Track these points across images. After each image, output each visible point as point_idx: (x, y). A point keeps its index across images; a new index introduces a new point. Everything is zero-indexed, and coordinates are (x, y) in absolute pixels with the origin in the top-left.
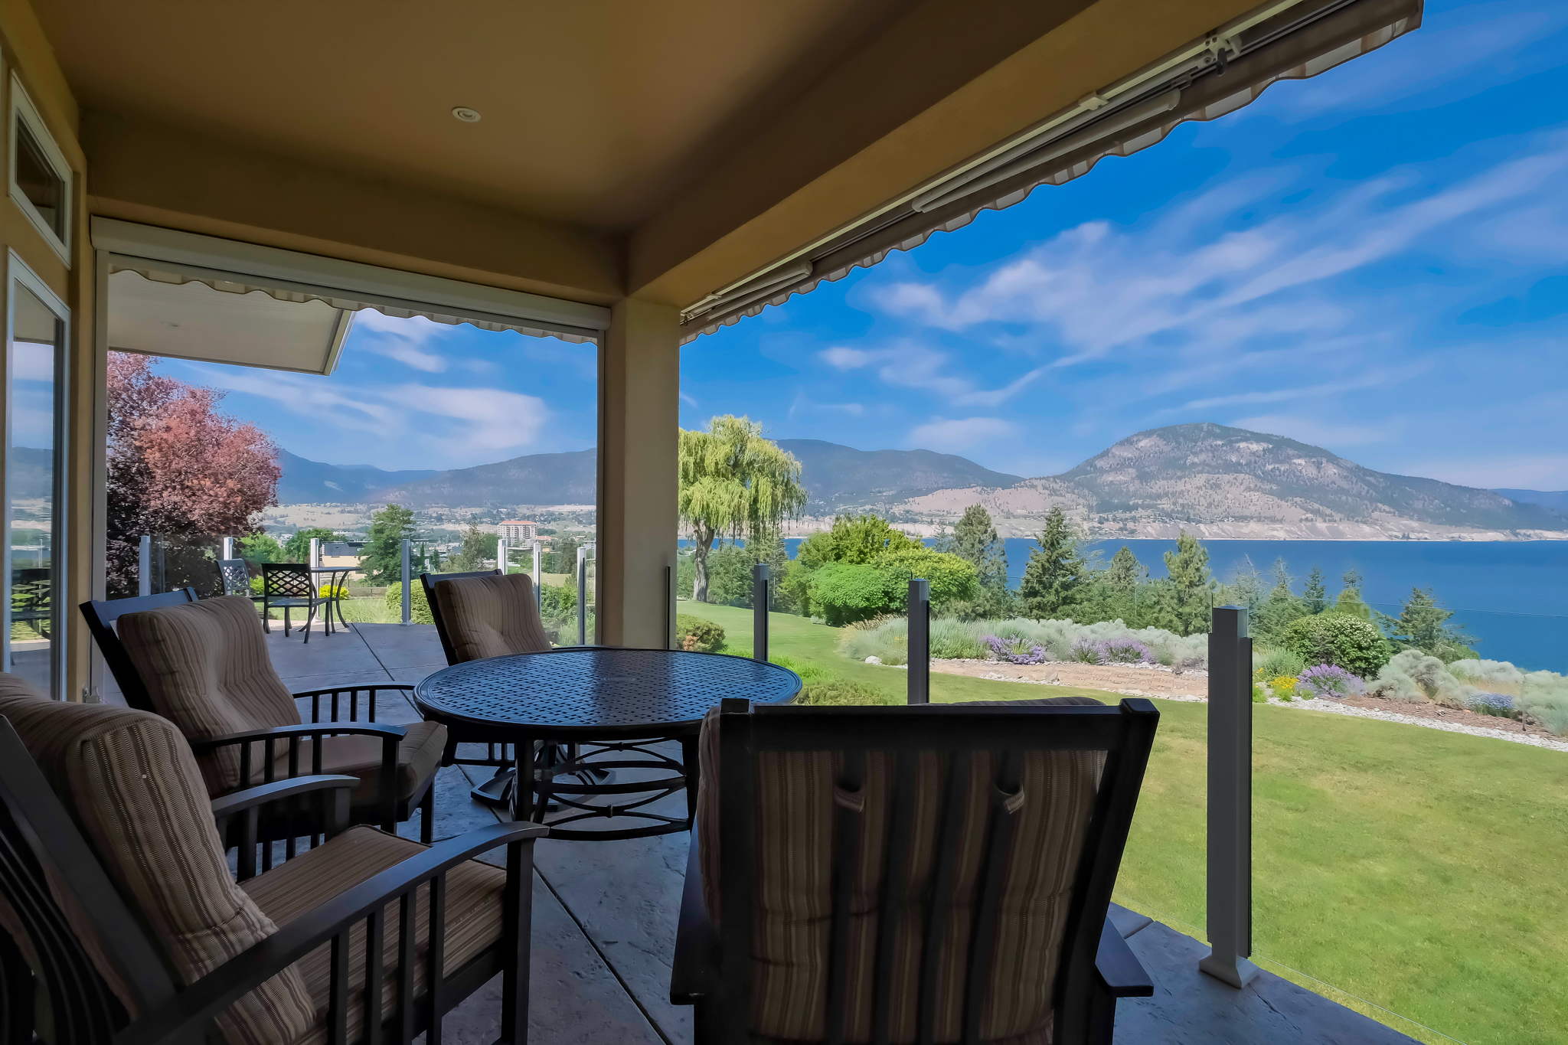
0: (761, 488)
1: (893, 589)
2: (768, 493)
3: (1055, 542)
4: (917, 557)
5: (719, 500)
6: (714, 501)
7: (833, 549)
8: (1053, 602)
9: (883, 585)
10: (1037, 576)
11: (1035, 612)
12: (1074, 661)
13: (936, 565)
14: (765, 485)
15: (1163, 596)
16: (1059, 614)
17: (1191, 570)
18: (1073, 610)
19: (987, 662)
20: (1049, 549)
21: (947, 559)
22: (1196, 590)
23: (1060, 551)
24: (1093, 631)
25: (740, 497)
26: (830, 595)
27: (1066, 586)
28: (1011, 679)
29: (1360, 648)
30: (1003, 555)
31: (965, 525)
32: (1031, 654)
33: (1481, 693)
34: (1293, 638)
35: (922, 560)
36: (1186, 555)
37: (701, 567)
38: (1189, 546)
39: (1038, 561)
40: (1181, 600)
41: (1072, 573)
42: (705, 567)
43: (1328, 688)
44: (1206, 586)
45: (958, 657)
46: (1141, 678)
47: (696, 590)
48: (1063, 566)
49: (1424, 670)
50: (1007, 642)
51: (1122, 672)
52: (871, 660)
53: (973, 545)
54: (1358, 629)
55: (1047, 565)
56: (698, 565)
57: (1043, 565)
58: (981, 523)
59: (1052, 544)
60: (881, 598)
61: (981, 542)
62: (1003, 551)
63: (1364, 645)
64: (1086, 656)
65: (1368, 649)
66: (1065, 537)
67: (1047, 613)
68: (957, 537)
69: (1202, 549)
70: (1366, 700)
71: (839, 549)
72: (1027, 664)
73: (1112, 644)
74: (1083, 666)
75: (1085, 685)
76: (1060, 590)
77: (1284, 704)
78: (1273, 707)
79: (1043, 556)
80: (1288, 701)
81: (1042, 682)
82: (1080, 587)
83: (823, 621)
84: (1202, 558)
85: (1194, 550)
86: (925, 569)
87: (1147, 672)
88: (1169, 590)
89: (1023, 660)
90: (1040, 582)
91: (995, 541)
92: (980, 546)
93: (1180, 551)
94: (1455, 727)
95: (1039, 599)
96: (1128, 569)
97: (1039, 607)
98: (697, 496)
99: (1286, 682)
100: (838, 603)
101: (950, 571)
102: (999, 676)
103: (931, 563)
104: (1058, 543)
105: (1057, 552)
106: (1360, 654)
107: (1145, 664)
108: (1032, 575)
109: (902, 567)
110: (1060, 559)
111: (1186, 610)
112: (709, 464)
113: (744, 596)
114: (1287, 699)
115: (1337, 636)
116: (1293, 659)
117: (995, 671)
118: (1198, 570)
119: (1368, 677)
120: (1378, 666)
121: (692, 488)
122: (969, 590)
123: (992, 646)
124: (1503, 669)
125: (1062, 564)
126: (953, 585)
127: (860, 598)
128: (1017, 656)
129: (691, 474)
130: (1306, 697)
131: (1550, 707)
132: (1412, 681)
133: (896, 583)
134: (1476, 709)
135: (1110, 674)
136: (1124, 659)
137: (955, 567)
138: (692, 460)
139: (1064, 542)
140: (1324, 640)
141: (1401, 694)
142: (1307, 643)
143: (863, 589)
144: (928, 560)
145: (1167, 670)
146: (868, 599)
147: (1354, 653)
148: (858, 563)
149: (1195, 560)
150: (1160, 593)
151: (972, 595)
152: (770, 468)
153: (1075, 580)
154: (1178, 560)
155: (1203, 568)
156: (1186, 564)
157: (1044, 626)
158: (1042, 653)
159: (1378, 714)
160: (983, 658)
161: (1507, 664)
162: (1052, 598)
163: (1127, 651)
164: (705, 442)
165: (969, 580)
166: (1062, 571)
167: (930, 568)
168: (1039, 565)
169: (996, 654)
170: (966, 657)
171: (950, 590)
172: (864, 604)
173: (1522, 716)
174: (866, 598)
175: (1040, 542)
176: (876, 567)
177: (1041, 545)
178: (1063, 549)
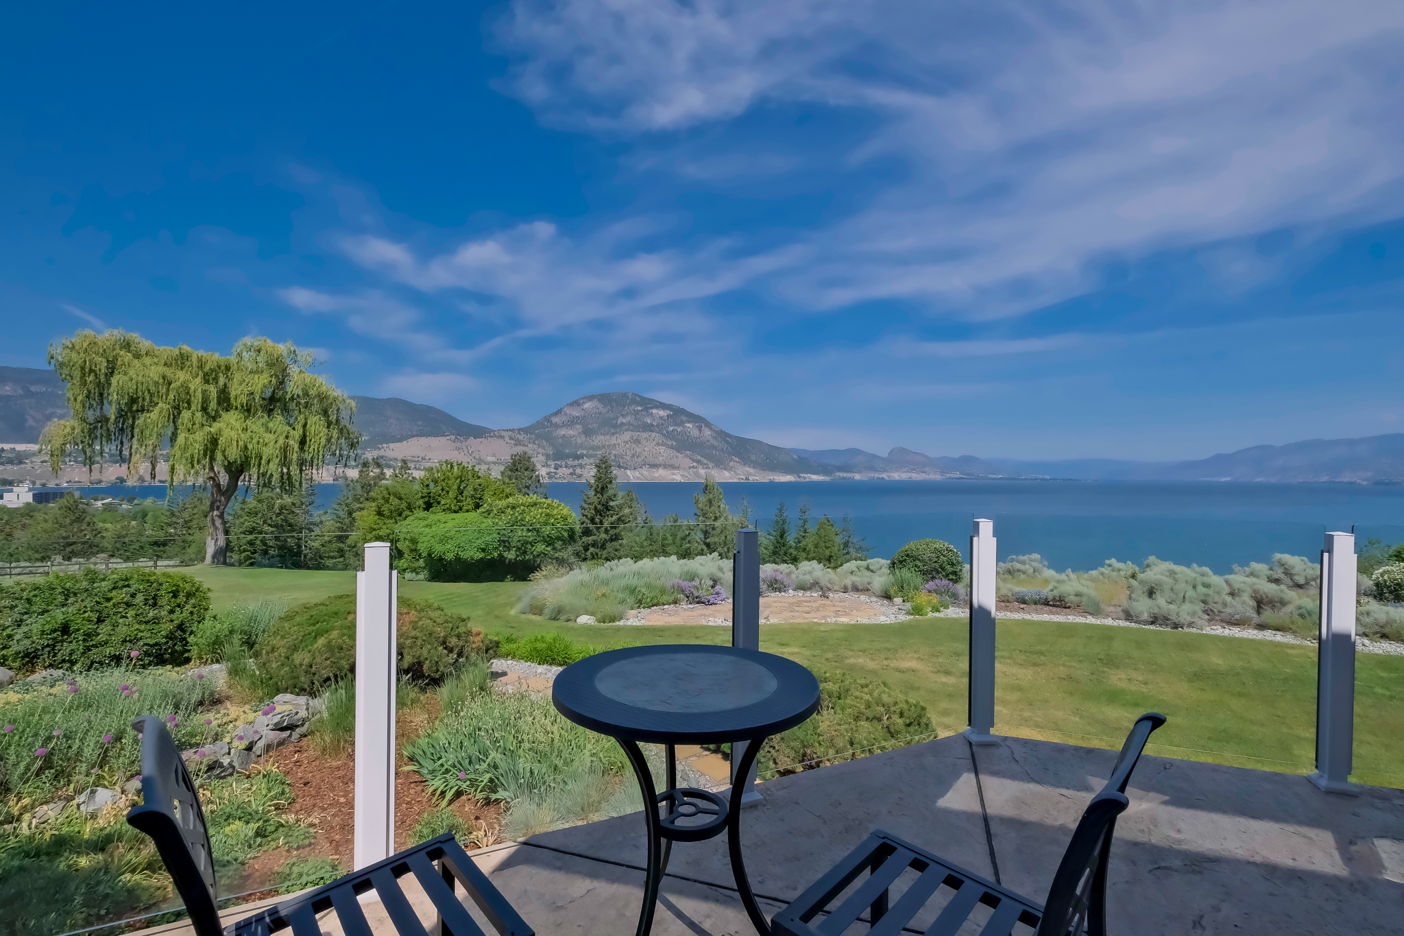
0: (312, 429)
1: (509, 537)
2: (322, 434)
3: (605, 487)
4: (527, 504)
5: (261, 440)
6: (254, 441)
7: (422, 497)
8: (604, 540)
9: (499, 534)
10: (590, 517)
14: (316, 424)
17: (714, 508)
19: (682, 606)
20: (599, 493)
22: (718, 523)
23: (608, 495)
25: (287, 437)
26: (438, 549)
27: (614, 526)
33: (1020, 589)
35: (532, 506)
36: (710, 495)
37: (218, 522)
38: (711, 487)
41: (617, 514)
42: (224, 523)
45: (657, 605)
47: (210, 550)
48: (612, 507)
52: (584, 619)
55: (599, 507)
56: (213, 521)
57: (596, 507)
58: (526, 469)
59: (603, 488)
60: (496, 548)
61: (528, 487)
66: (611, 482)
69: (718, 489)
71: (430, 497)
73: (763, 576)
79: (595, 500)
82: (623, 526)
84: (720, 496)
85: (715, 489)
86: (537, 516)
87: (804, 598)
90: (592, 521)
91: (540, 486)
93: (705, 491)
100: (447, 557)
103: (542, 510)
104: (607, 487)
105: (605, 495)
108: (586, 516)
109: (517, 514)
110: (608, 501)
111: (710, 540)
112: (237, 391)
113: (255, 553)
115: (939, 557)
116: (913, 577)
118: (718, 507)
121: (216, 425)
123: (680, 590)
127: (476, 549)
129: (213, 405)
131: (1076, 595)
133: (511, 531)
134: (1023, 601)
137: (564, 512)
138: (213, 390)
139: (611, 486)
142: (918, 563)
143: (478, 539)
144: (539, 506)
145: (814, 595)
146: (483, 550)
148: (455, 512)
149: (716, 498)
152: (326, 408)
153: (621, 520)
154: (705, 500)
155: (721, 505)
156: (712, 503)
158: (723, 591)
160: (678, 603)
162: (603, 536)
164: (228, 367)
166: (611, 512)
167: (543, 515)
168: (592, 507)
169: (688, 597)
170: (664, 604)
171: (563, 536)
172: (480, 555)
173: (1059, 603)
174: (481, 549)
175: (592, 486)
176: (486, 515)
177: (592, 489)
178: (610, 492)
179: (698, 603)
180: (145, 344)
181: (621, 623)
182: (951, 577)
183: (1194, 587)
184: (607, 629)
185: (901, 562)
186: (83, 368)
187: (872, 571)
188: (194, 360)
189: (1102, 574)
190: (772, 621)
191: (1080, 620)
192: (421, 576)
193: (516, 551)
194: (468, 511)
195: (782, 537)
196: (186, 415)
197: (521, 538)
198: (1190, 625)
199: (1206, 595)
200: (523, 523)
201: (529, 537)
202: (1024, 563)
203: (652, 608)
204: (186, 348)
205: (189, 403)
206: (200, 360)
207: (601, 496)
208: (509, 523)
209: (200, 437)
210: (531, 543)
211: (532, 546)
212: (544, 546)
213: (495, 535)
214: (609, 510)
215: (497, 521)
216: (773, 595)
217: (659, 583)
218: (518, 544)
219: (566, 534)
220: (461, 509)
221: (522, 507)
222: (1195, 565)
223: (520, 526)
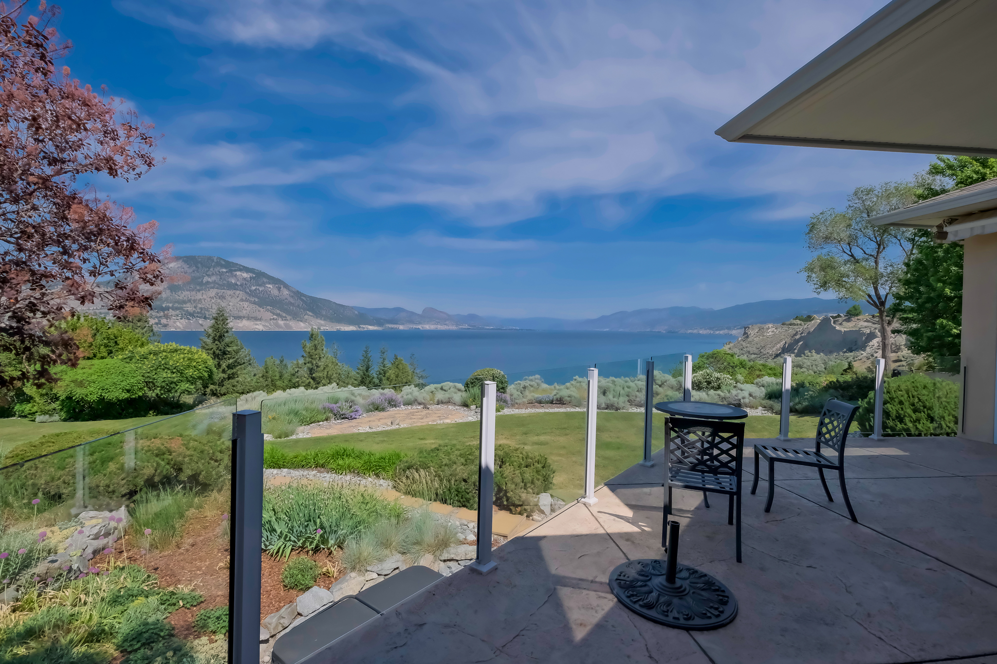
1: (154, 379)
3: (221, 335)
9: (143, 376)
15: (301, 368)
17: (318, 351)
19: (332, 422)
20: (217, 341)
23: (225, 342)
26: (79, 393)
32: (357, 412)
36: (315, 342)
38: (316, 335)
40: (312, 369)
48: (229, 352)
50: (338, 406)
60: (141, 388)
64: (379, 407)
66: (227, 332)
73: (376, 399)
79: (213, 345)
84: (322, 343)
85: (318, 337)
93: (310, 339)
104: (224, 336)
105: (223, 342)
109: (160, 360)
110: (226, 347)
111: (318, 374)
118: (321, 350)
123: (332, 410)
127: (121, 390)
133: (156, 373)
136: (395, 405)
139: (227, 335)
143: (122, 381)
145: (419, 407)
146: (128, 391)
149: (319, 344)
150: (300, 366)
153: (236, 362)
154: (310, 345)
155: (323, 349)
156: (317, 347)
158: (360, 409)
160: (329, 420)
163: (393, 401)
169: (335, 415)
170: (319, 422)
171: (204, 376)
172: (126, 395)
173: (561, 402)
174: (126, 390)
175: (210, 335)
176: (128, 360)
177: (211, 337)
178: (227, 340)
179: (343, 418)
181: (294, 437)
182: (501, 390)
183: (623, 388)
184: (285, 443)
185: (472, 383)
187: (445, 391)
189: (572, 385)
190: (402, 426)
191: (573, 410)
192: (56, 417)
193: (160, 390)
194: (102, 358)
195: (367, 370)
197: (166, 379)
198: (623, 409)
199: (629, 392)
200: (167, 366)
201: (174, 378)
202: (531, 380)
203: (311, 425)
207: (219, 343)
208: (153, 367)
210: (175, 383)
211: (177, 385)
212: (187, 385)
213: (140, 378)
214: (226, 354)
215: (140, 365)
216: (391, 409)
217: (313, 406)
218: (163, 384)
219: (206, 374)
220: (95, 356)
221: (164, 354)
222: (622, 377)
223: (164, 370)
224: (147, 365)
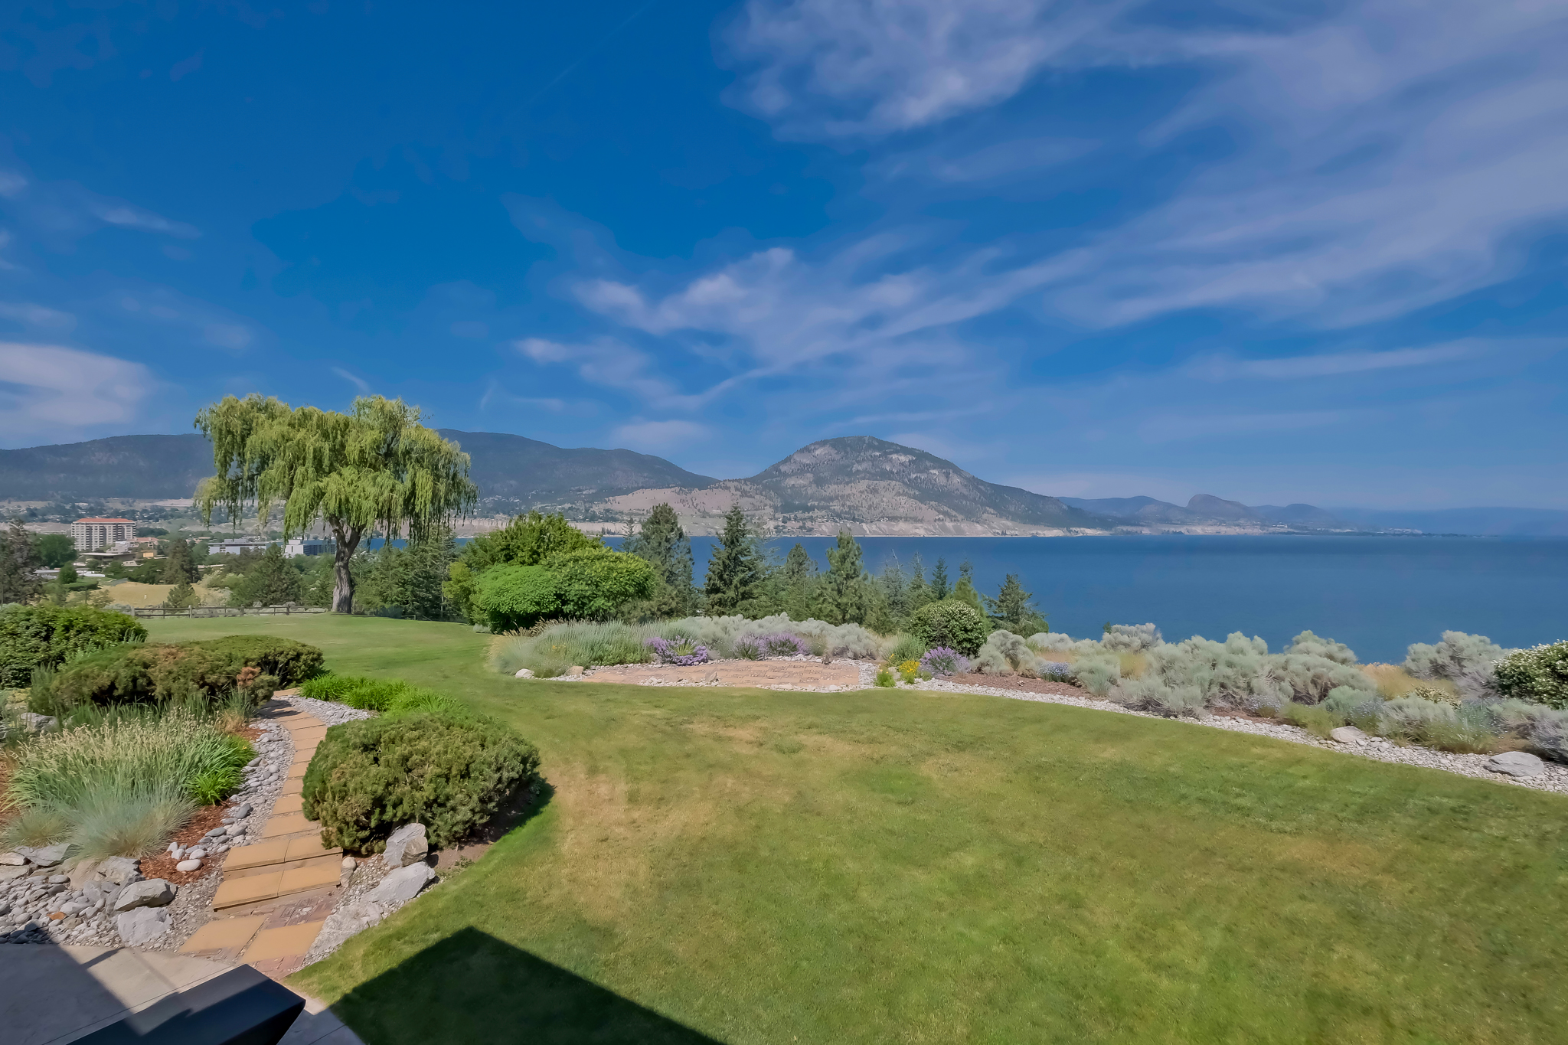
0: (419, 481)
1: (566, 591)
2: (428, 488)
3: (735, 540)
4: (593, 557)
5: (362, 494)
6: (356, 495)
7: (502, 550)
8: (733, 598)
9: (556, 587)
10: (719, 573)
11: (716, 607)
12: (736, 658)
13: (612, 565)
14: (424, 480)
15: (826, 589)
16: (738, 608)
17: (848, 564)
18: (750, 605)
19: (650, 666)
20: (729, 547)
21: (625, 558)
22: (852, 583)
23: (739, 548)
24: (760, 626)
25: (392, 491)
26: (494, 600)
27: (744, 583)
28: (671, 683)
29: (966, 631)
30: (689, 552)
31: (653, 524)
32: (695, 655)
33: (1048, 663)
34: (917, 624)
35: (598, 559)
36: (844, 551)
37: (343, 572)
38: (846, 542)
39: (719, 559)
40: (840, 592)
41: (750, 569)
42: (348, 573)
43: (941, 668)
44: (860, 578)
45: (621, 663)
46: (795, 670)
47: (336, 599)
48: (743, 563)
49: (1010, 647)
50: (672, 643)
51: (778, 665)
52: (523, 673)
53: (660, 543)
54: (964, 614)
55: (727, 562)
56: (339, 571)
57: (724, 562)
58: (667, 522)
59: (732, 542)
60: (552, 602)
61: (667, 540)
62: (689, 549)
63: (969, 627)
64: (748, 653)
65: (971, 631)
66: (742, 535)
67: (728, 608)
68: (644, 536)
69: (857, 545)
70: (970, 677)
71: (509, 549)
72: (690, 665)
73: (772, 638)
74: (744, 663)
75: (742, 683)
76: (739, 585)
77: (909, 687)
78: (900, 690)
79: (724, 552)
80: (912, 683)
81: (701, 684)
82: (757, 583)
83: (488, 629)
84: (857, 553)
85: (850, 545)
86: (600, 569)
87: (801, 664)
88: (830, 583)
89: (687, 661)
90: (721, 578)
91: (681, 539)
92: (666, 544)
93: (839, 546)
94: (1031, 696)
95: (720, 595)
96: (801, 564)
97: (720, 603)
98: (333, 488)
99: (912, 665)
100: (504, 609)
101: (627, 571)
102: (659, 680)
103: (607, 563)
104: (738, 541)
105: (736, 549)
106: (966, 636)
107: (800, 656)
108: (714, 572)
109: (576, 568)
110: (740, 556)
111: (844, 600)
112: (352, 450)
114: (911, 682)
115: (949, 621)
116: (917, 644)
117: (657, 676)
118: (853, 563)
119: (972, 656)
120: (978, 646)
121: (326, 480)
122: (646, 590)
123: (656, 649)
124: (1062, 640)
125: (740, 561)
126: (630, 585)
127: (529, 602)
128: (681, 658)
129: (326, 462)
130: (926, 678)
131: (1091, 672)
132: (1002, 656)
133: (569, 585)
134: (1045, 677)
135: (767, 669)
136: (782, 653)
137: (633, 566)
138: (327, 446)
139: (743, 539)
140: (940, 625)
141: (995, 669)
142: (927, 628)
144: (605, 559)
145: (818, 661)
146: (538, 604)
147: (962, 635)
149: (851, 555)
150: (824, 586)
151: (649, 595)
152: (429, 459)
153: (752, 576)
154: (837, 555)
155: (857, 562)
156: (844, 559)
157: (716, 623)
158: (707, 651)
159: (978, 690)
160: (647, 662)
161: (1064, 636)
162: (731, 594)
163: (784, 644)
164: (347, 425)
165: (647, 580)
166: (741, 568)
167: (606, 568)
168: (721, 562)
169: (662, 657)
170: (629, 663)
171: (626, 590)
172: (535, 609)
174: (535, 602)
175: (722, 539)
176: (547, 567)
177: (722, 542)
178: (742, 546)
180: (280, 405)
181: (561, 679)
186: (221, 430)
188: (315, 419)
193: (574, 605)
196: (300, 470)
197: (577, 592)
198: (1189, 713)
200: (583, 576)
201: (586, 591)
204: (308, 409)
205: (304, 459)
206: (320, 418)
207: (730, 550)
208: (568, 576)
209: (308, 490)
210: (588, 597)
211: (590, 601)
212: (602, 601)
213: (552, 589)
214: (739, 566)
215: (557, 574)
218: (574, 598)
221: (585, 560)
223: (579, 580)
224: (561, 575)
